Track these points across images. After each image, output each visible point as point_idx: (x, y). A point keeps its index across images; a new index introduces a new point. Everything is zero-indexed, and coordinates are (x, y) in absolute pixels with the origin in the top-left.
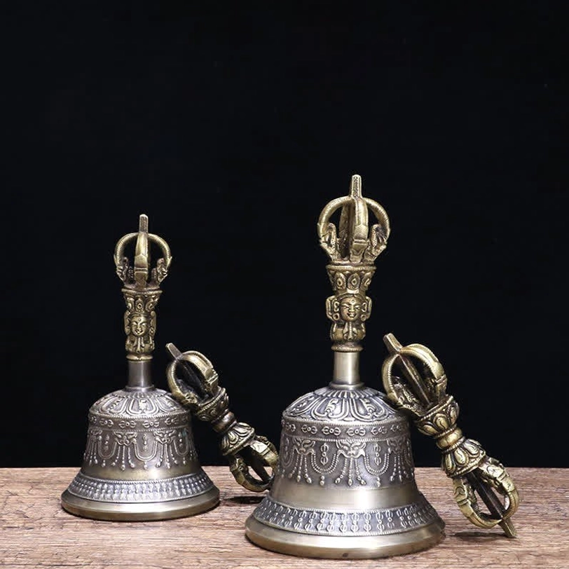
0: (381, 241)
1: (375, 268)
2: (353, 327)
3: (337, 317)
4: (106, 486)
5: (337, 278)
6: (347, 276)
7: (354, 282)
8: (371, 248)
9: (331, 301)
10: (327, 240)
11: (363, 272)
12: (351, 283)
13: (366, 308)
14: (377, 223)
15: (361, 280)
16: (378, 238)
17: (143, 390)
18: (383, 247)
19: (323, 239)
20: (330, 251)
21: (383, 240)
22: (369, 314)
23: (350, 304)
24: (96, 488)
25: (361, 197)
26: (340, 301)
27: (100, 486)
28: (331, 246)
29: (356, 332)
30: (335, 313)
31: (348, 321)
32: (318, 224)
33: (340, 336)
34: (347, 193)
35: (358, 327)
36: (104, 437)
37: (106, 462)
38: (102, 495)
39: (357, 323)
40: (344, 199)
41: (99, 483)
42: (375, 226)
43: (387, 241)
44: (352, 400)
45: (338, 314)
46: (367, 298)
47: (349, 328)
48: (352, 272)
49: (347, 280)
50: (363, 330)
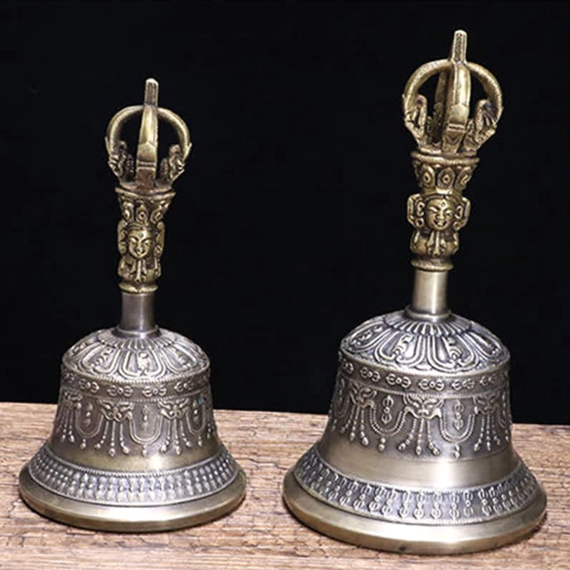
0: (488, 124)
1: (477, 160)
2: (440, 238)
3: (420, 223)
4: (86, 477)
5: (424, 172)
6: (438, 171)
7: (446, 179)
8: (474, 133)
9: (414, 201)
10: (413, 119)
11: (459, 167)
12: (442, 181)
13: (461, 212)
14: (485, 98)
15: (456, 178)
16: (484, 119)
17: (143, 336)
18: (491, 132)
19: (408, 117)
20: (418, 134)
21: (491, 123)
22: (465, 221)
23: (438, 209)
24: (71, 478)
25: (465, 62)
26: (427, 203)
27: (78, 476)
28: (419, 127)
29: (445, 246)
30: (419, 217)
31: (436, 231)
32: (403, 96)
33: (422, 248)
34: (446, 55)
35: (449, 239)
36: (85, 405)
37: (87, 443)
38: (81, 491)
39: (447, 234)
40: (441, 63)
41: (75, 471)
42: (483, 102)
43: (497, 124)
44: (431, 338)
45: (422, 220)
46: (464, 199)
47: (435, 239)
48: (444, 166)
49: (436, 175)
50: (456, 243)
